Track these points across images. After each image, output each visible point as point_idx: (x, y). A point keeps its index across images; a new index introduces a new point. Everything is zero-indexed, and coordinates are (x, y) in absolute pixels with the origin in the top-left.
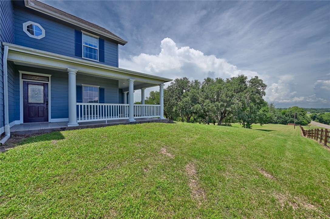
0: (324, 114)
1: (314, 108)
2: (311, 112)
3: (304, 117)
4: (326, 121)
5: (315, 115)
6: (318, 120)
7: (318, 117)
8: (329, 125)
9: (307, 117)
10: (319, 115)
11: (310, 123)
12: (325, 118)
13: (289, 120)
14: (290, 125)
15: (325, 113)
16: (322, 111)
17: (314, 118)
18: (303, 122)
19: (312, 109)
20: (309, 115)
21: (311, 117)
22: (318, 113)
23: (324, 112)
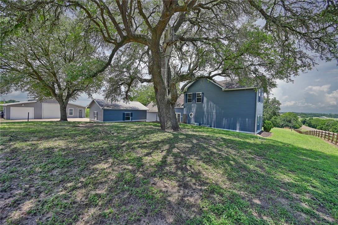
0: (312, 119)
1: (304, 113)
2: (301, 117)
3: (297, 122)
4: (314, 125)
5: (305, 120)
6: (307, 125)
7: (307, 122)
8: (316, 129)
9: (299, 122)
10: (309, 120)
11: (301, 127)
12: (313, 123)
13: (285, 124)
14: (286, 128)
15: (314, 118)
16: (311, 116)
17: (304, 122)
18: (296, 126)
19: (302, 114)
20: (300, 119)
21: (302, 122)
22: (308, 117)
23: (312, 117)
